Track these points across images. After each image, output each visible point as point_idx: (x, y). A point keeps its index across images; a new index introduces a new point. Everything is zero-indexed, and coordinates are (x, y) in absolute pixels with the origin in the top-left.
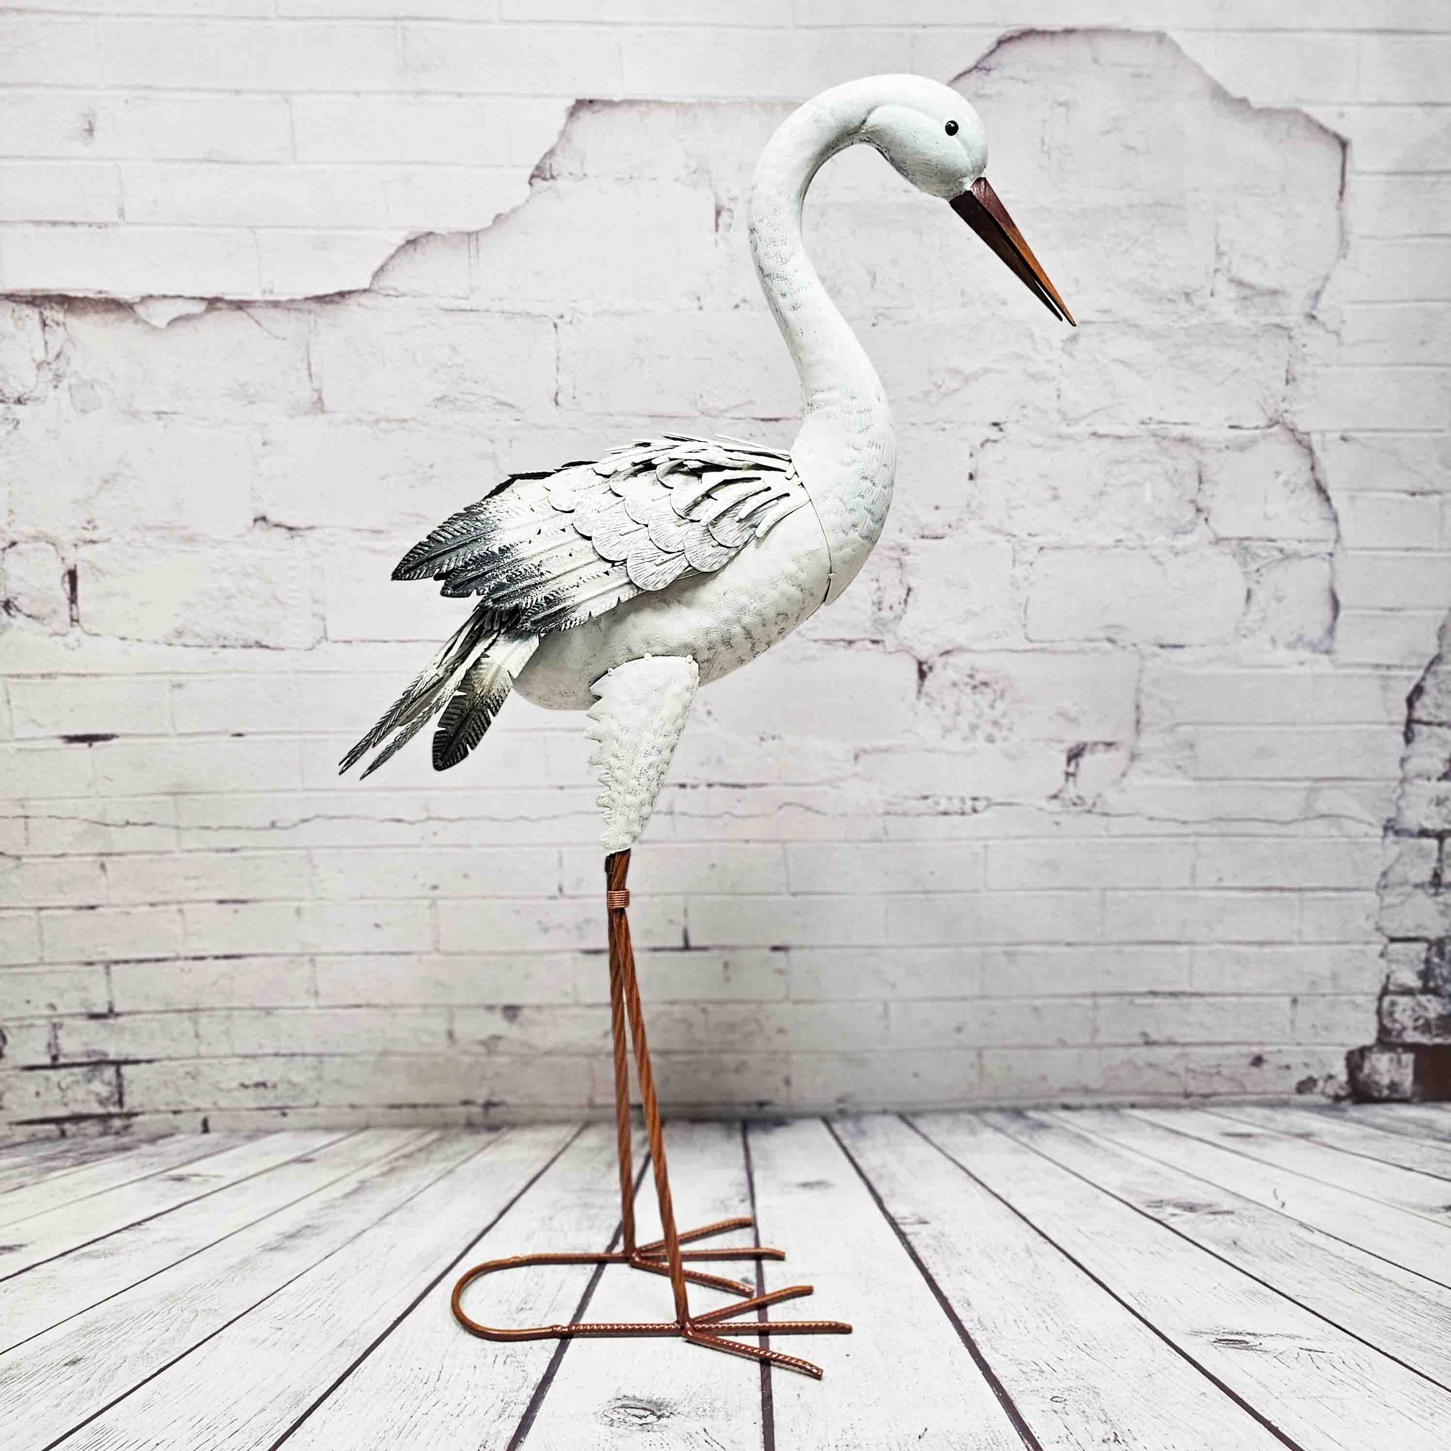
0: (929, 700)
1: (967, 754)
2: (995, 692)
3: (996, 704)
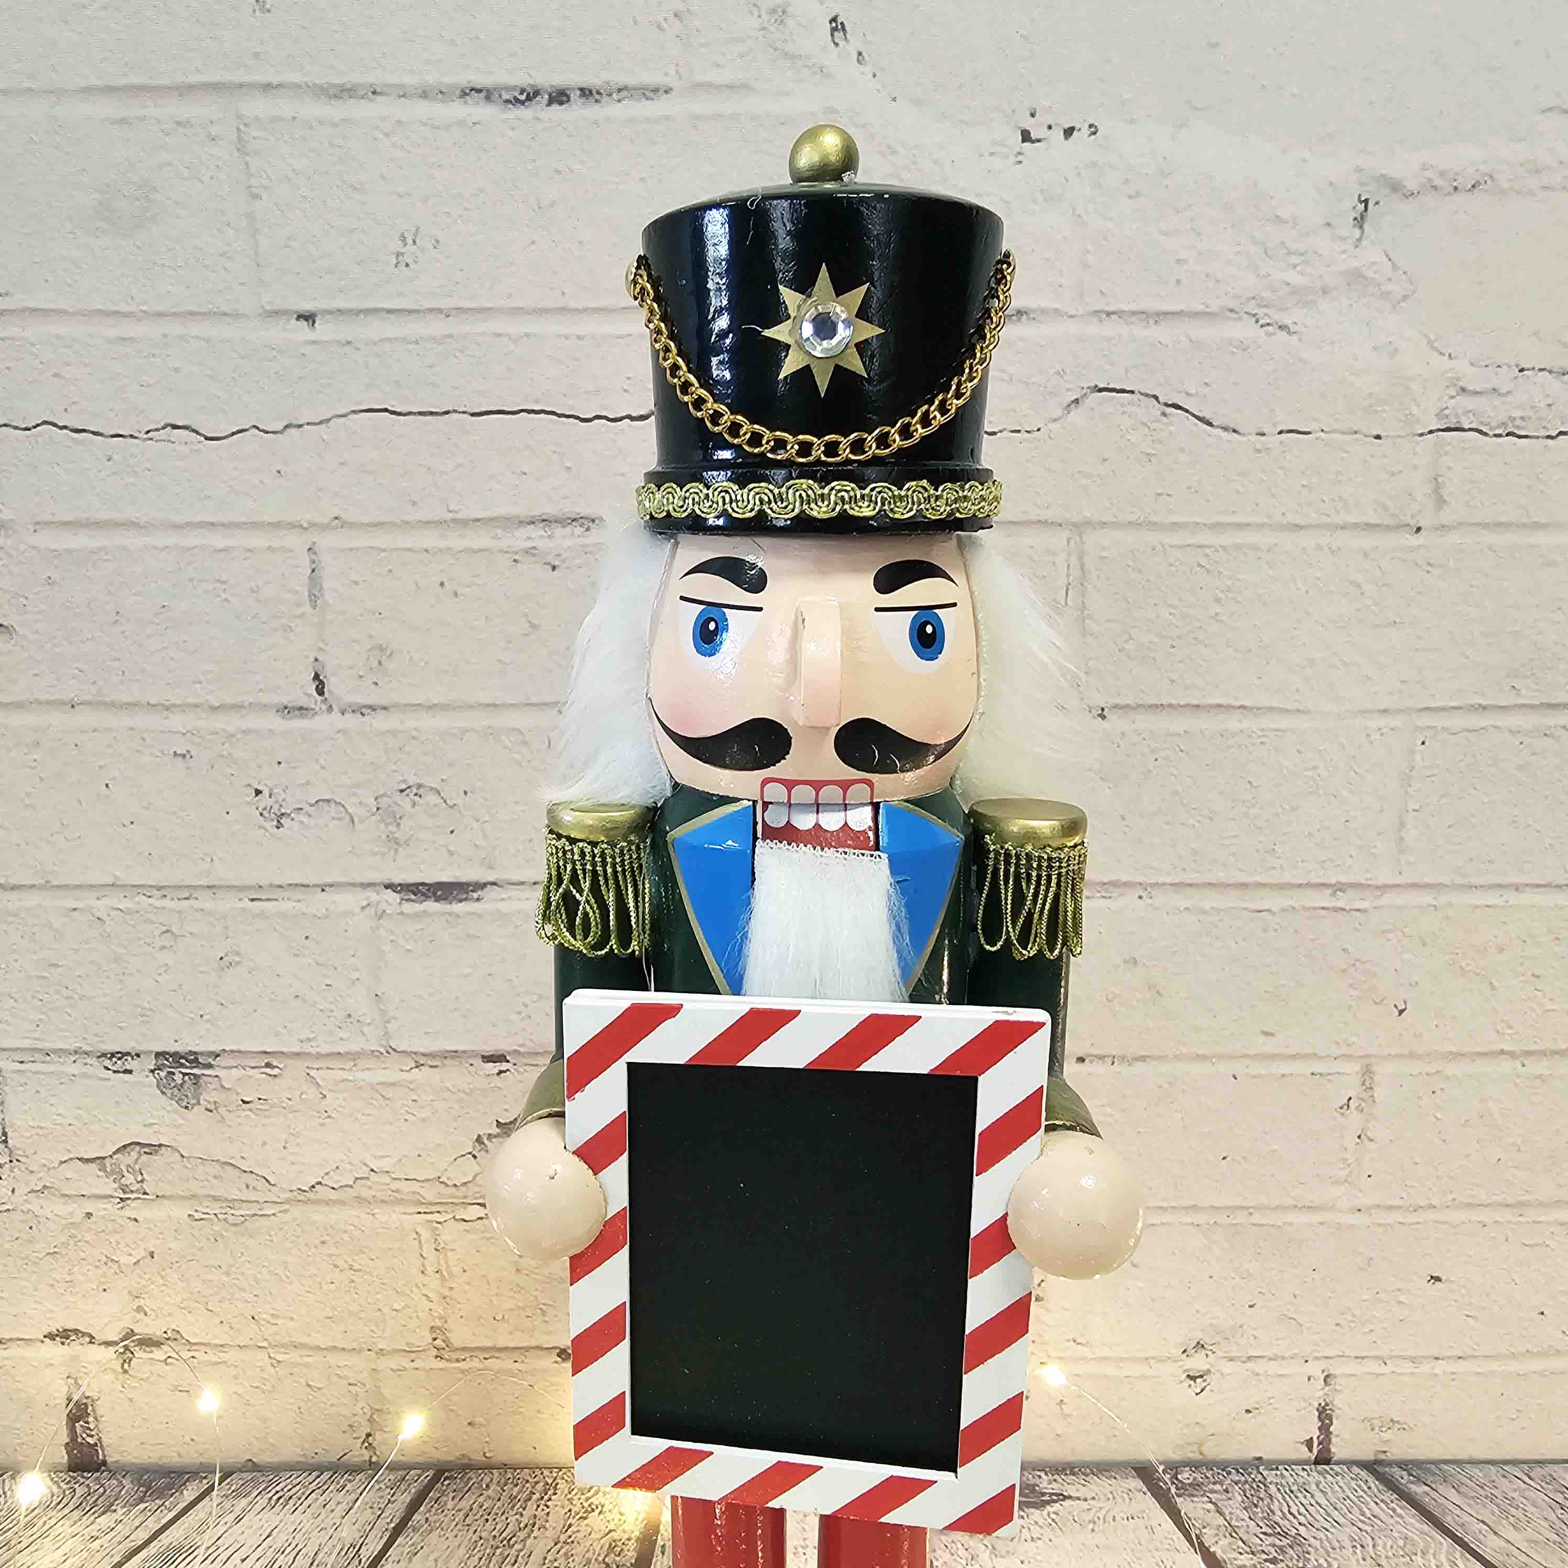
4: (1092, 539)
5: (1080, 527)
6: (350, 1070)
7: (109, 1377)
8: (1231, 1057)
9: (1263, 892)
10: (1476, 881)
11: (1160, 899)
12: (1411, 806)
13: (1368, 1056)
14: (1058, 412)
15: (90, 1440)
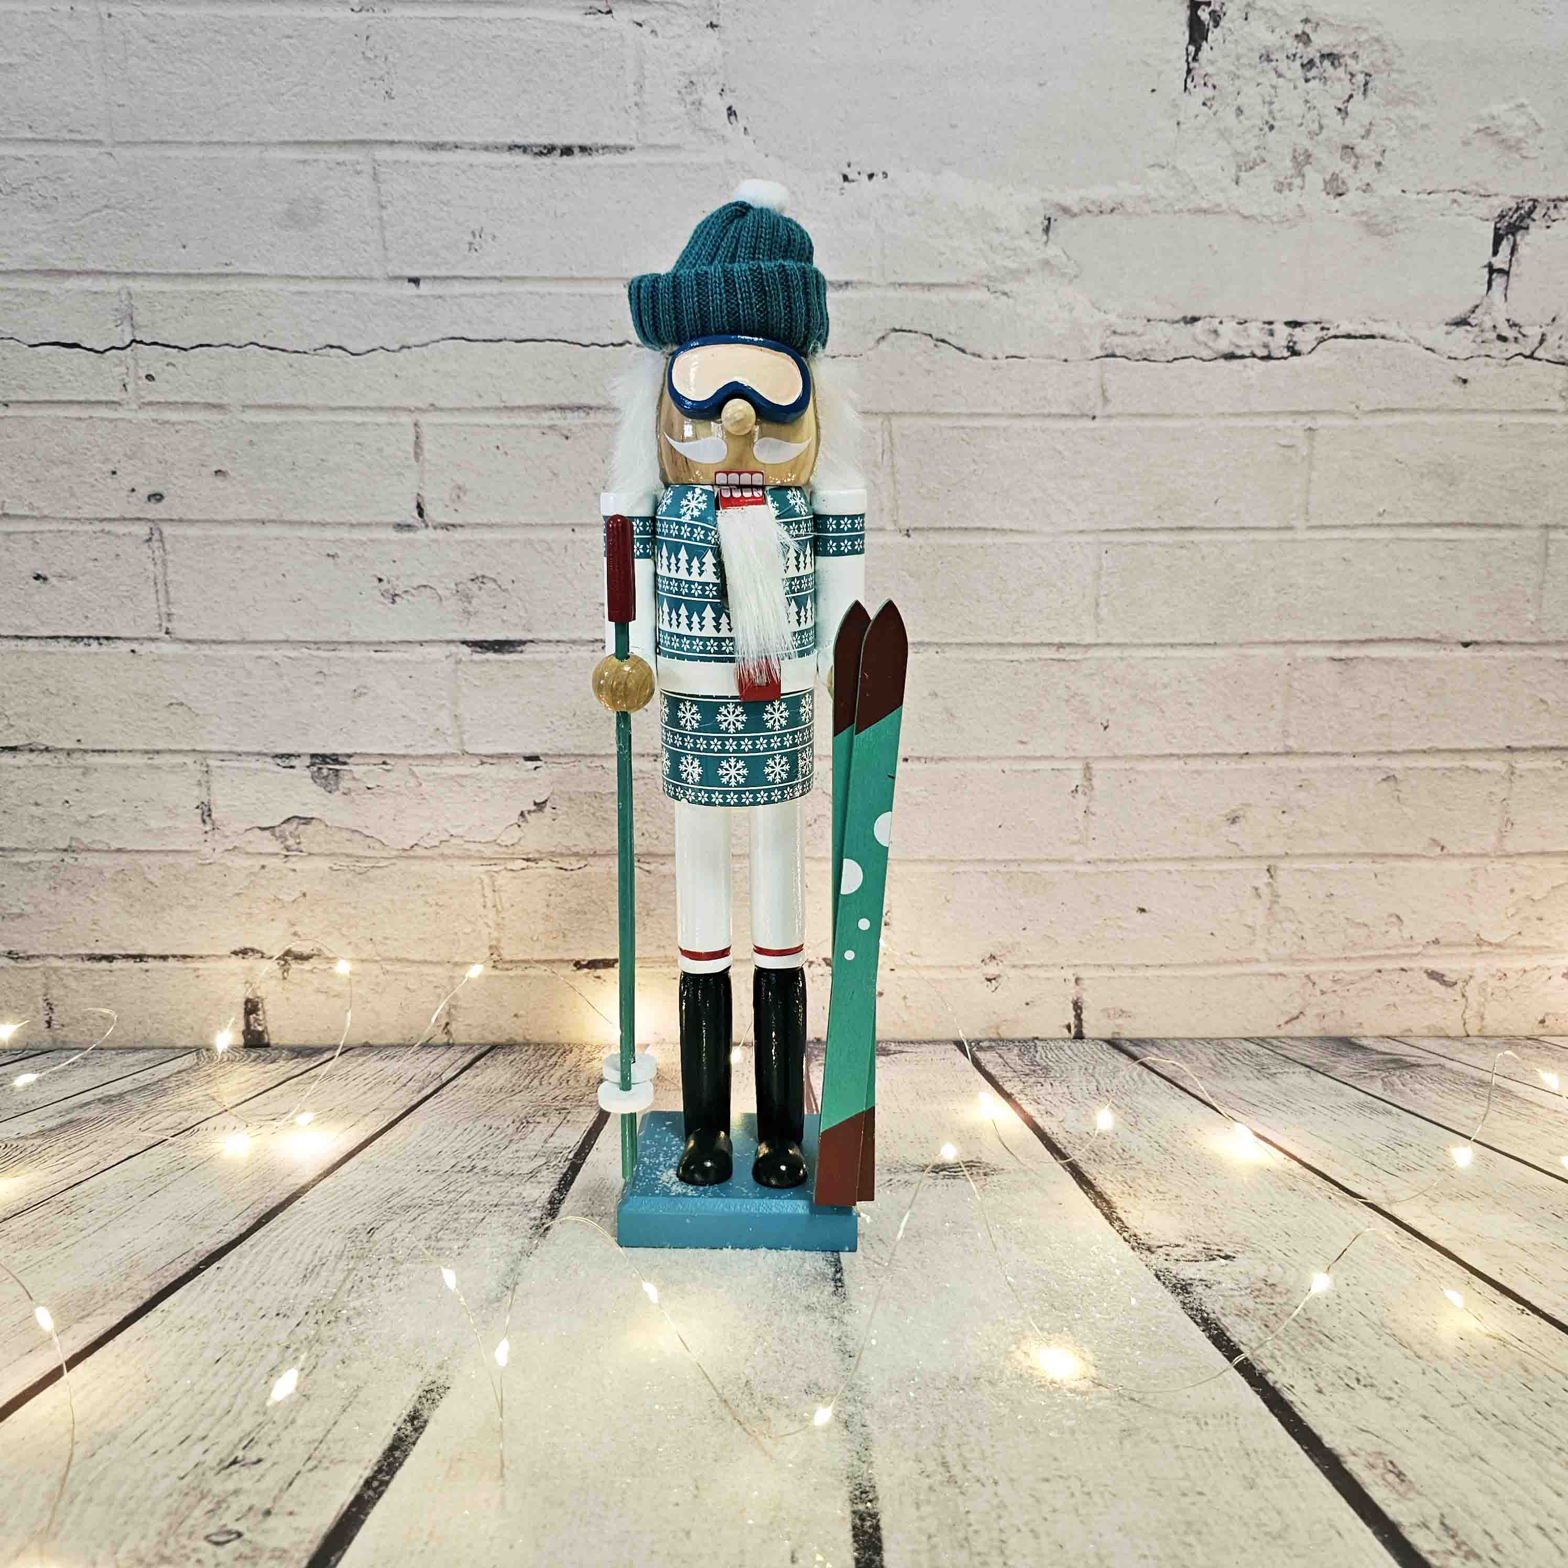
0: (1209, 92)
1: (1284, 220)
2: (1352, 75)
3: (1350, 106)
4: (896, 422)
5: (889, 415)
6: (438, 766)
7: (274, 982)
8: (1000, 758)
9: (1014, 649)
10: (1147, 641)
11: (950, 653)
12: (1102, 593)
13: (1087, 758)
14: (872, 344)
15: (260, 1028)
